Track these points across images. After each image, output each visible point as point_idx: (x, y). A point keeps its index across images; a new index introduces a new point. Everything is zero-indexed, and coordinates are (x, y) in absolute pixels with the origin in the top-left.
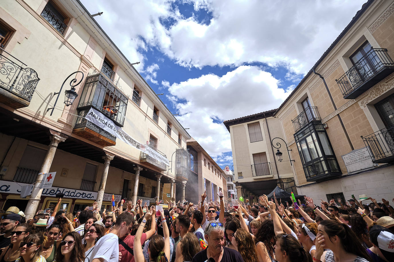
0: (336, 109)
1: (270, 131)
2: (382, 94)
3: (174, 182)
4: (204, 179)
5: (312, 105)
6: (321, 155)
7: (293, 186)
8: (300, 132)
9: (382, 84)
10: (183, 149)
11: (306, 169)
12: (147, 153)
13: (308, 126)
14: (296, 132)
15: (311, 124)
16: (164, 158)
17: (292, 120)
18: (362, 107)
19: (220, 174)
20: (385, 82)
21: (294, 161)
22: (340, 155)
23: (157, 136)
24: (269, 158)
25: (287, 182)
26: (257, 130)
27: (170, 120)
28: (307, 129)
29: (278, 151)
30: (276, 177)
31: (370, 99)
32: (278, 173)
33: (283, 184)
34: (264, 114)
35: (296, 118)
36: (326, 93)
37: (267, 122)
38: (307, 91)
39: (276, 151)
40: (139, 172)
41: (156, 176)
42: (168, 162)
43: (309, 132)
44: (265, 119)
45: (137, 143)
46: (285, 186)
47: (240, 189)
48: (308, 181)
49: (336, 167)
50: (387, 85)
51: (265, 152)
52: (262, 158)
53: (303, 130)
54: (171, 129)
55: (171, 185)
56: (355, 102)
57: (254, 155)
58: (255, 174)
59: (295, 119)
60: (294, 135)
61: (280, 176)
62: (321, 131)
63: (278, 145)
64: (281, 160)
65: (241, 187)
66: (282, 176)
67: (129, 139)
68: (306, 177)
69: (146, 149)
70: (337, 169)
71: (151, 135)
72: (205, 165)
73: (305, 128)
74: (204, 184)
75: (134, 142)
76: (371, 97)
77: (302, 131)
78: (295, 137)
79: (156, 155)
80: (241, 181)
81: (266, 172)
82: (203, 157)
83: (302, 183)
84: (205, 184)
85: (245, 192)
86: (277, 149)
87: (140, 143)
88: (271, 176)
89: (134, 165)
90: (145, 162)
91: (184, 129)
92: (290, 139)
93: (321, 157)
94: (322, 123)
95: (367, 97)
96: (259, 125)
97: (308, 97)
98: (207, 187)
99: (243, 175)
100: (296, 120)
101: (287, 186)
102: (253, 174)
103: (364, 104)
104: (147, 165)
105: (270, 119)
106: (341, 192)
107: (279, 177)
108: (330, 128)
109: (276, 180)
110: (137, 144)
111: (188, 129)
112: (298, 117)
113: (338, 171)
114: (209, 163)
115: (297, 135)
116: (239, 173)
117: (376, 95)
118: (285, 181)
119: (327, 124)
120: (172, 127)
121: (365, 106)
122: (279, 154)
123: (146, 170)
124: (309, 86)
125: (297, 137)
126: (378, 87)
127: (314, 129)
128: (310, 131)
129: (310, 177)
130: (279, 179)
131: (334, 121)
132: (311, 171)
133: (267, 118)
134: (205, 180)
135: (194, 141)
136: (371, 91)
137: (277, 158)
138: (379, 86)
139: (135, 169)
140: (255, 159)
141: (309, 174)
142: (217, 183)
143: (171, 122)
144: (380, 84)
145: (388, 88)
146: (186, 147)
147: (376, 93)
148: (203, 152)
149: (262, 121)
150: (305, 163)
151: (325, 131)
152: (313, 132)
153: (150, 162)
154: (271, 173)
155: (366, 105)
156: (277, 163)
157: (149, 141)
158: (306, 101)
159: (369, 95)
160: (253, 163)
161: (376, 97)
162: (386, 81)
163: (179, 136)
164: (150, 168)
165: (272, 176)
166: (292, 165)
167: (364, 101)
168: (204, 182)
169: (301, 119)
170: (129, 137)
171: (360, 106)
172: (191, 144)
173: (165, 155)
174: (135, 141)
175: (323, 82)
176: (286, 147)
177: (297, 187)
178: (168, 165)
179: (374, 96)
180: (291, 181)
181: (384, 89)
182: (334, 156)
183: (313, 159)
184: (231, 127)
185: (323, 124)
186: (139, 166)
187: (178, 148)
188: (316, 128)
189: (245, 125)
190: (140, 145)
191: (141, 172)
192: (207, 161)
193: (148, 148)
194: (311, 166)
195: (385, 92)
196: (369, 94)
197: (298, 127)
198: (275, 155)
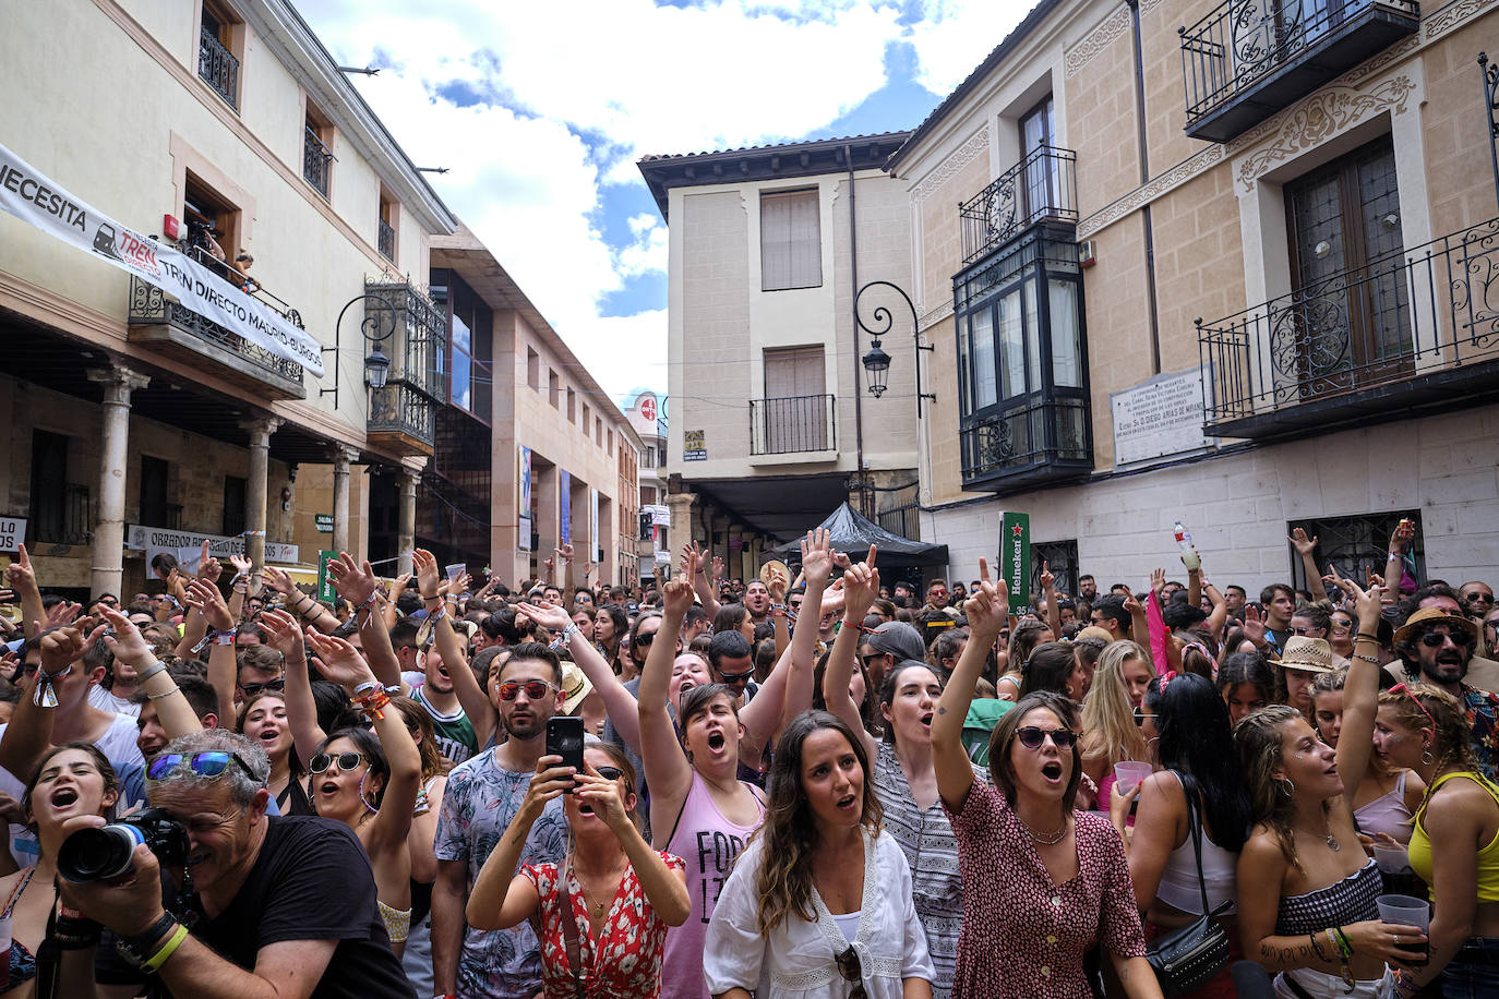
0: (1145, 179)
1: (858, 242)
2: (1327, 139)
3: (351, 458)
4: (521, 449)
5: (1059, 140)
6: (1037, 385)
7: (911, 507)
8: (982, 268)
9: (1339, 92)
10: (406, 288)
11: (971, 437)
12: (173, 288)
13: (1016, 246)
14: (966, 265)
15: (1031, 236)
16: (290, 328)
17: (960, 204)
18: (1239, 189)
19: (610, 432)
20: (1354, 84)
21: (933, 397)
22: (1108, 390)
23: (236, 188)
24: (837, 374)
25: (893, 486)
26: (802, 230)
27: (319, 101)
28: (1011, 256)
29: (876, 344)
30: (849, 464)
31: (1279, 154)
32: (860, 446)
33: (873, 496)
34: (848, 152)
35: (980, 197)
36: (1130, 87)
37: (853, 197)
38: (1055, 62)
39: (866, 349)
40: (124, 396)
41: (243, 425)
42: (317, 352)
43: (1016, 273)
44: (845, 176)
45: (95, 219)
46: (877, 504)
47: (688, 508)
48: (965, 488)
49: (1079, 439)
50: (1354, 103)
51: (822, 346)
52: (806, 372)
53: (993, 261)
54: (328, 159)
55: (337, 475)
56: (1224, 157)
57: (771, 354)
58: (760, 446)
59: (975, 201)
60: (955, 278)
61: (866, 458)
62: (1063, 277)
63: (879, 318)
64: (878, 391)
65: (690, 497)
66: (875, 459)
67: (30, 190)
68: (963, 473)
69: (161, 267)
70: (1081, 446)
71: (190, 175)
72: (532, 382)
73: (1005, 254)
74: (522, 477)
75: (67, 209)
76: (1286, 146)
77: (988, 264)
78: (956, 290)
79: (230, 307)
80: (693, 471)
81: (809, 436)
82: (522, 340)
83: (946, 497)
84: (527, 475)
85: (708, 520)
86: (873, 338)
87: (112, 222)
88: (829, 456)
89: (89, 355)
90: (160, 342)
91: (416, 171)
92: (934, 296)
93: (1038, 393)
94: (1078, 240)
95: (1268, 145)
96: (813, 203)
97: (1050, 96)
98: (534, 488)
99: (707, 444)
100: (976, 208)
101: (887, 505)
102: (755, 445)
103: (1251, 174)
104: (180, 360)
105: (870, 180)
106: (1070, 537)
107: (860, 461)
108: (1099, 268)
109: (848, 476)
110: (92, 229)
111: (441, 171)
112: (989, 191)
113: (1081, 456)
114: (557, 371)
115: (967, 283)
116: (688, 436)
117: (1304, 143)
118: (882, 482)
119: (1093, 244)
120: (340, 148)
121: (1250, 186)
122: (879, 360)
123: (173, 387)
124: (1070, 38)
125: (964, 289)
126: (1320, 105)
127: (1040, 262)
128: (1023, 269)
129: (977, 471)
130: (863, 472)
131: (1123, 235)
132: (986, 445)
133: (858, 174)
134: (528, 455)
135: (474, 246)
136: (1292, 120)
137: (869, 378)
138: (1328, 102)
139: (94, 379)
140: (772, 376)
141: (977, 461)
142: (588, 472)
143: (329, 111)
144: (1334, 90)
145: (1353, 115)
146: (426, 279)
147: (1307, 132)
148: (527, 313)
149: (830, 186)
150: (970, 413)
151: (1077, 280)
152: (1030, 278)
153: (195, 343)
154: (830, 445)
155: (1255, 181)
156: (864, 401)
157: (180, 218)
158: (1038, 116)
159: (1280, 136)
160: (758, 394)
161: (1302, 151)
162: (1357, 83)
163: (385, 204)
164: (199, 378)
165: (835, 459)
166: (920, 416)
167: (1255, 158)
168: (525, 467)
169: (996, 205)
170: (29, 173)
171: (1235, 179)
172: (457, 264)
173: (296, 313)
174: (74, 208)
175: (1129, 29)
176: (913, 329)
177: (923, 509)
178: (316, 368)
179: (1296, 143)
180: (907, 483)
181: (1338, 120)
182: (1083, 392)
183: (1005, 397)
184: (675, 196)
185: (1080, 243)
186: (124, 364)
187: (377, 277)
188: (1047, 256)
189: (750, 192)
190: (119, 239)
191: (137, 395)
192: (545, 364)
193: (179, 259)
194: (990, 425)
195: (1337, 133)
196: (1283, 129)
197: (978, 243)
198: (862, 365)
